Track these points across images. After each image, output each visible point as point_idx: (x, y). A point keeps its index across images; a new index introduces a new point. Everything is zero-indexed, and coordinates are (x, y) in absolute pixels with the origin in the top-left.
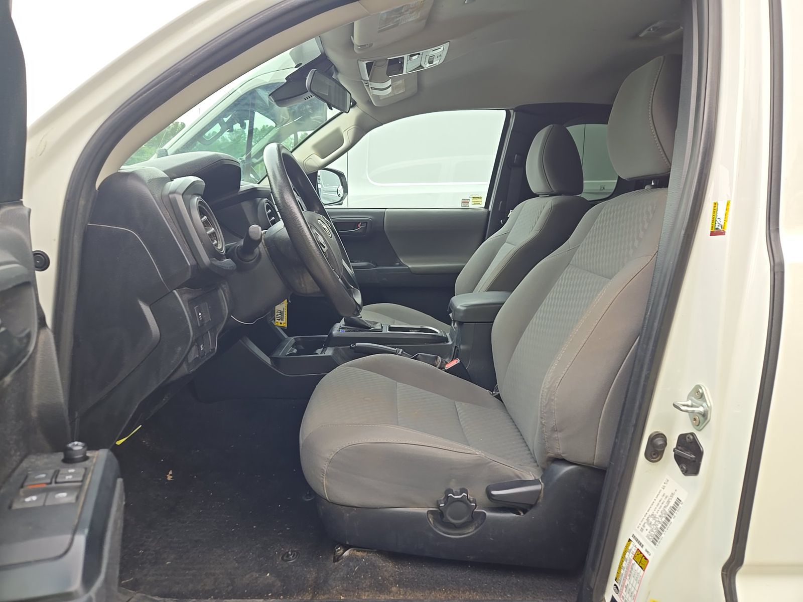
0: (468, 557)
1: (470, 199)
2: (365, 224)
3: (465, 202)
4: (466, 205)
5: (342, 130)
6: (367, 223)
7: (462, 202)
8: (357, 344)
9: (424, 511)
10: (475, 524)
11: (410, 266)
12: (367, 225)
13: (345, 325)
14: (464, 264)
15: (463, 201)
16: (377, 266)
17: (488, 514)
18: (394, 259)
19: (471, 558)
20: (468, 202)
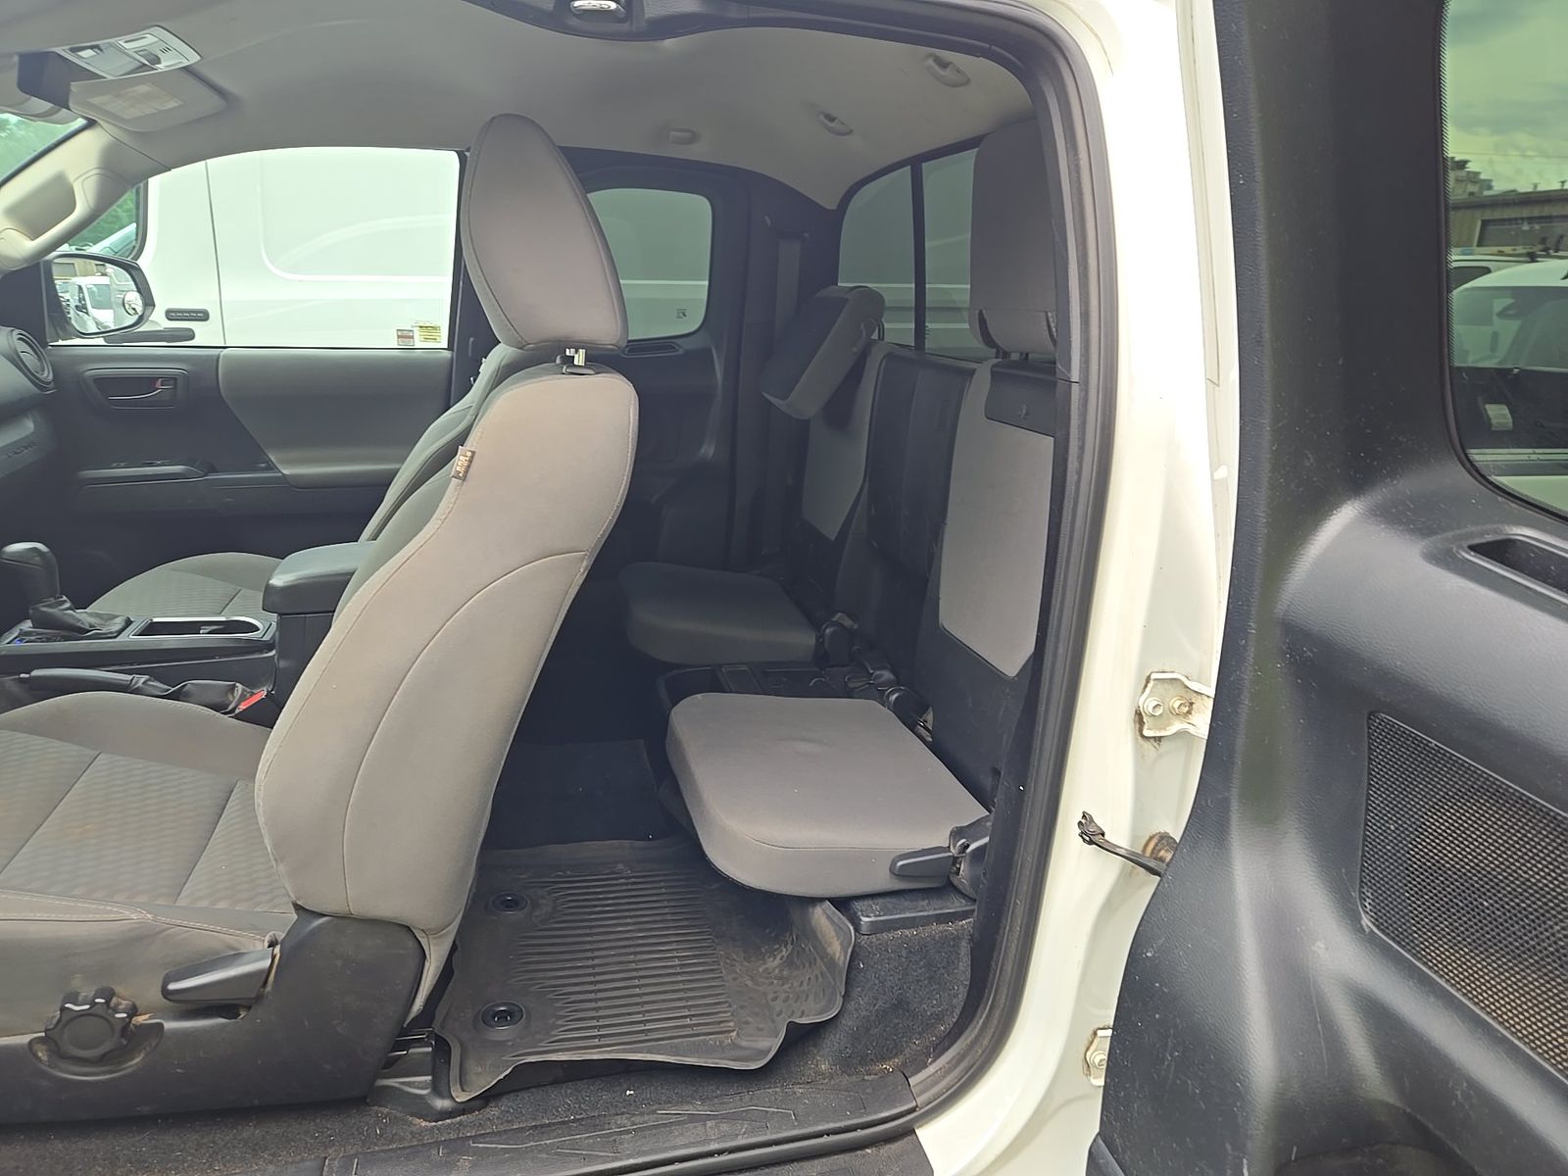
0: (138, 1109)
1: (414, 329)
2: (172, 382)
3: (403, 335)
4: (408, 344)
5: (71, 177)
6: (175, 379)
7: (399, 337)
8: (36, 673)
9: (25, 1039)
10: (145, 1048)
11: (285, 472)
12: (175, 385)
13: (34, 627)
14: (398, 466)
15: (400, 333)
16: (214, 470)
17: (170, 1025)
18: (255, 458)
19: (146, 1109)
20: (412, 337)
